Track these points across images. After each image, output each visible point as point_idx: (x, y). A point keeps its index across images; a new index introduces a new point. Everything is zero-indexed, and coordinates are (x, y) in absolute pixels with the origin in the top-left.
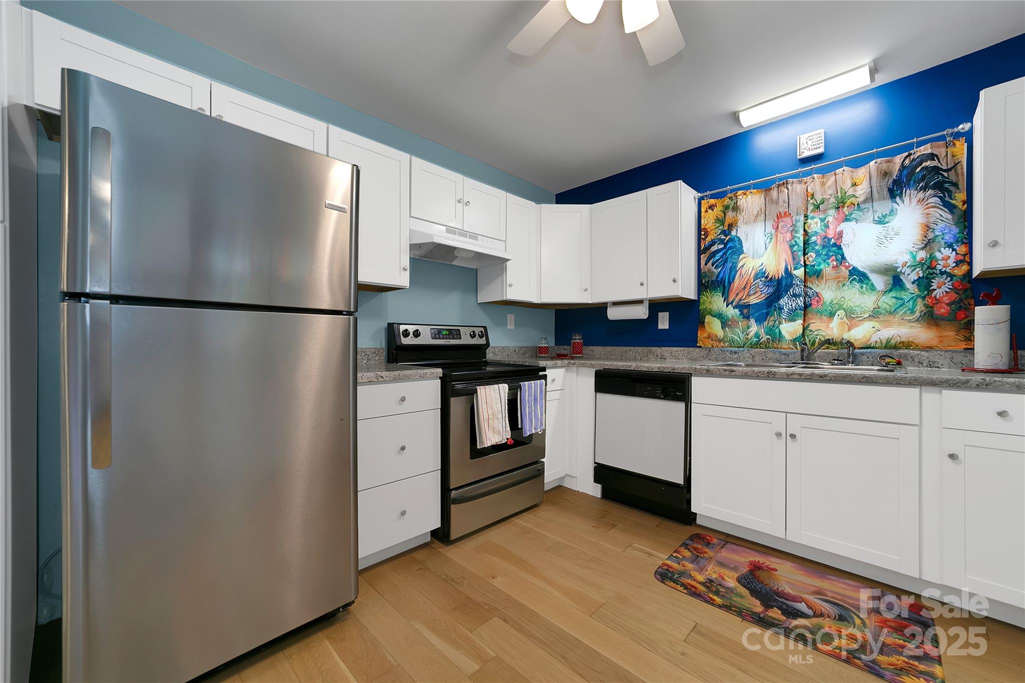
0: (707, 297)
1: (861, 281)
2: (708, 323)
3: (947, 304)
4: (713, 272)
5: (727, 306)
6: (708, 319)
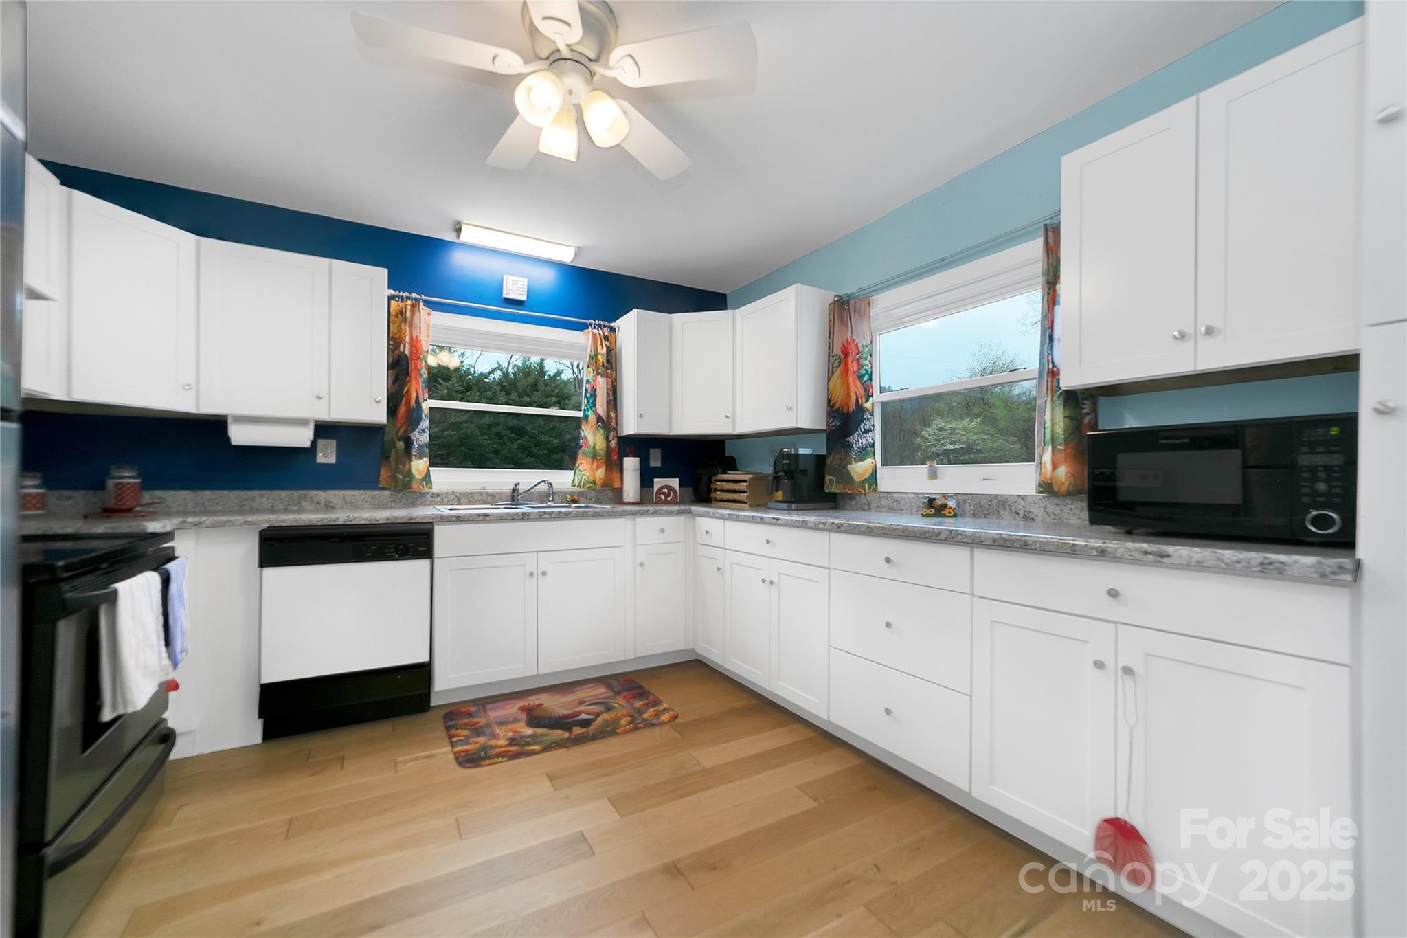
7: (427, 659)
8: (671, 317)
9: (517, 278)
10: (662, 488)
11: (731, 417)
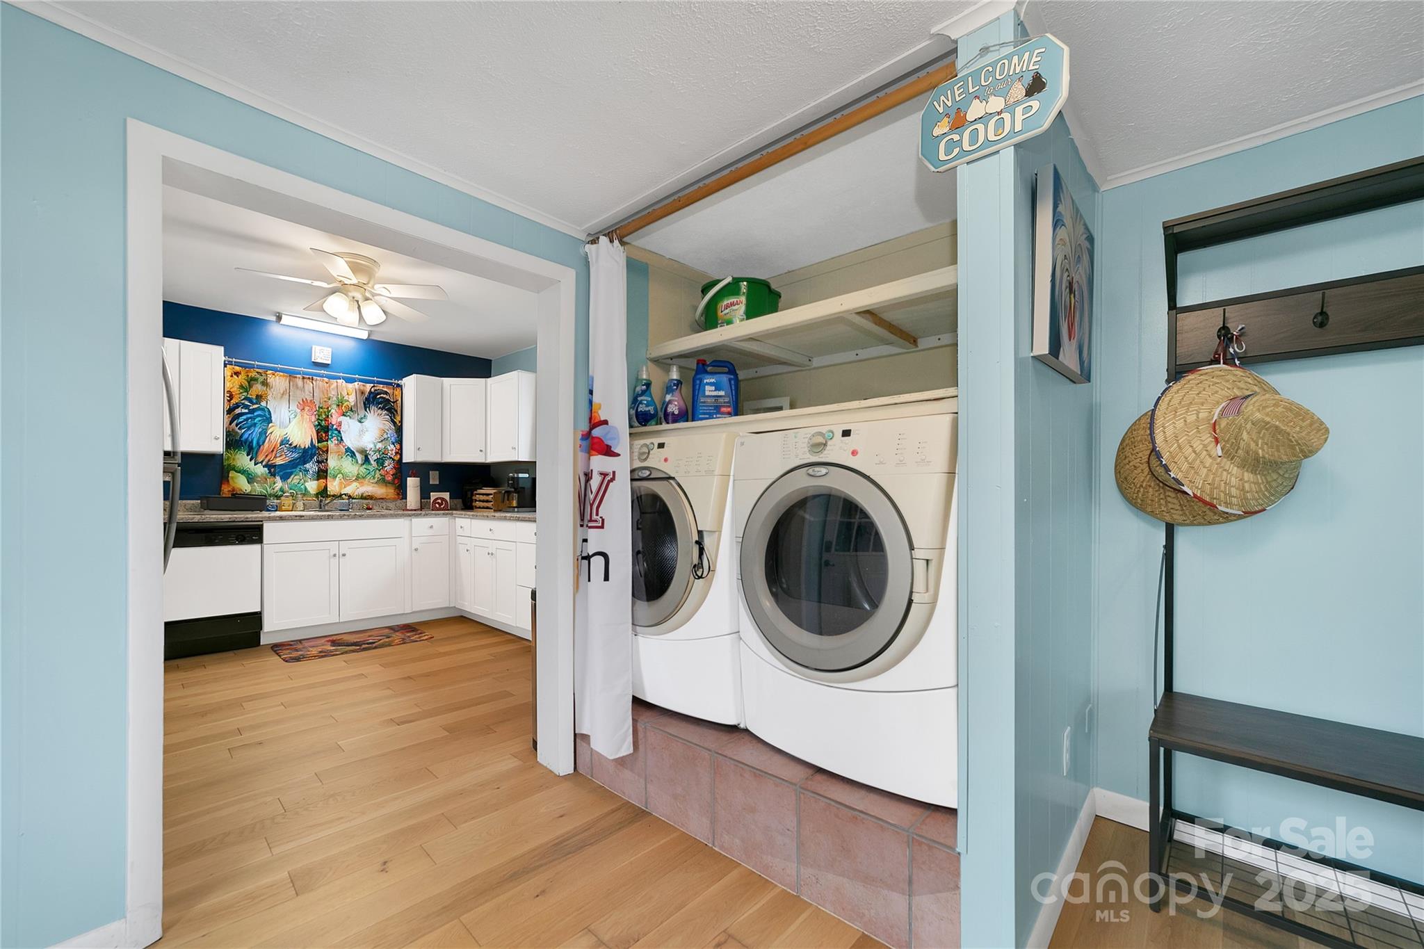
0: (231, 454)
1: (352, 457)
2: (232, 478)
3: (392, 475)
4: (237, 432)
5: (255, 464)
6: (232, 474)
7: (259, 610)
8: (443, 381)
9: (323, 348)
10: (437, 499)
11: (484, 451)
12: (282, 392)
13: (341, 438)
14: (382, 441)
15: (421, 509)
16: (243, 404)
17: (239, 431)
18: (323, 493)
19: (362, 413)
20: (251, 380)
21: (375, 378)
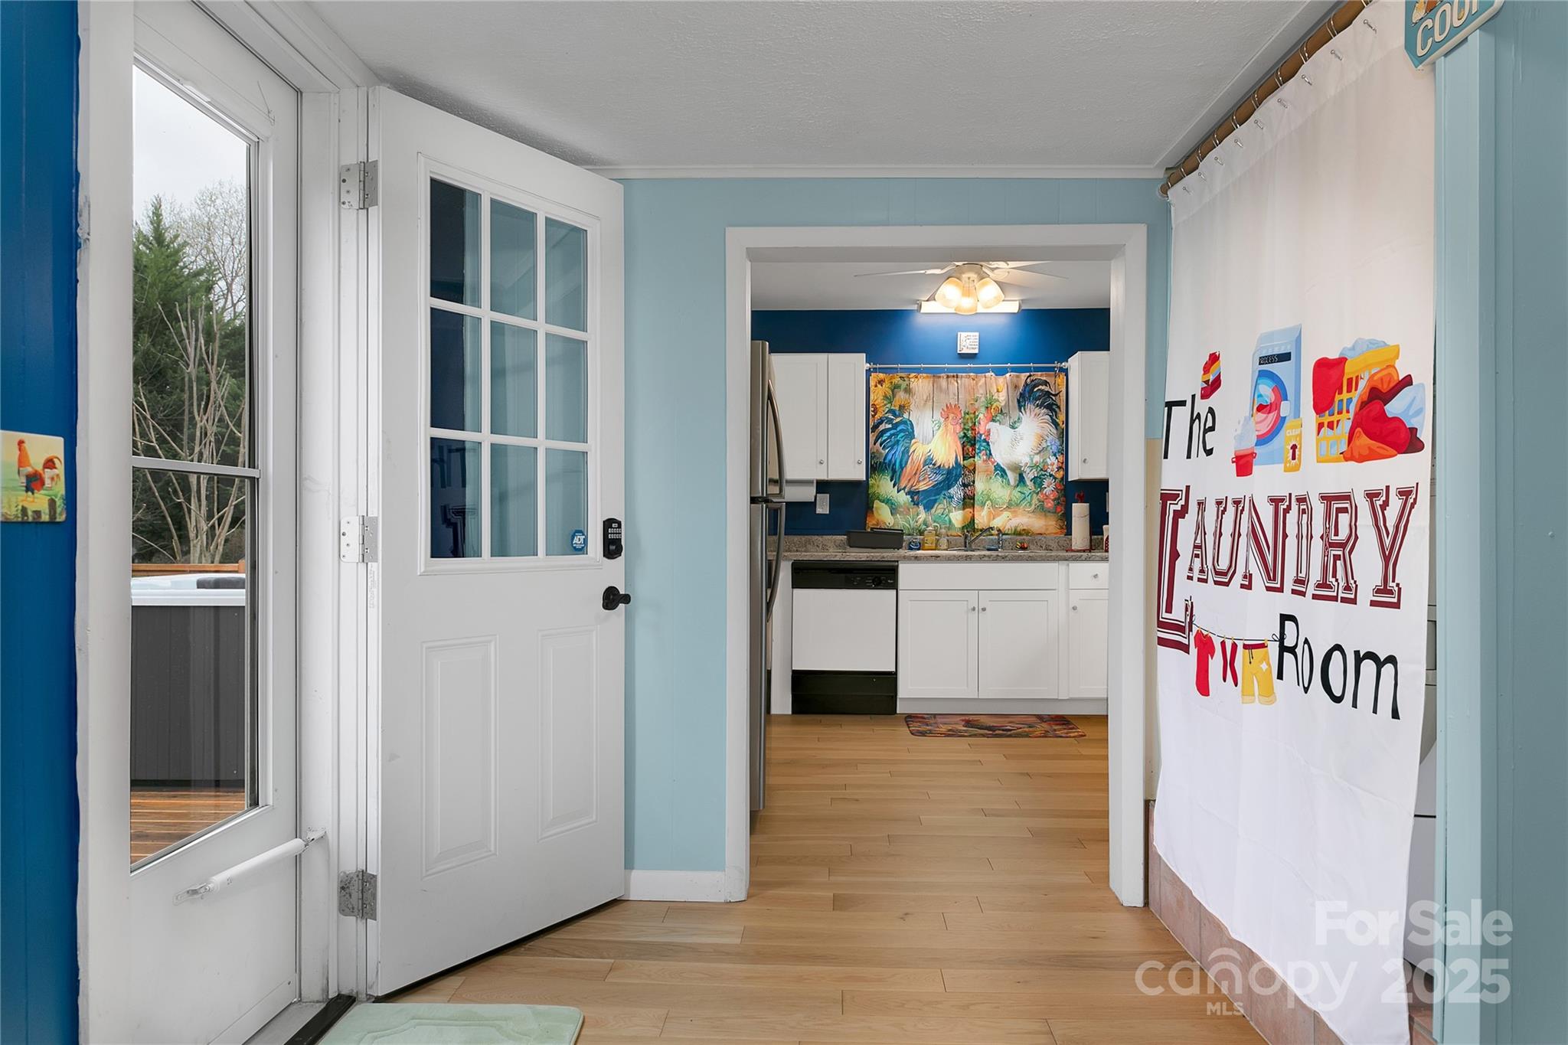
0: (875, 479)
1: (1002, 476)
2: (877, 508)
3: (1053, 500)
4: (881, 453)
5: (898, 492)
7: (894, 669)
9: (969, 334)
12: (925, 398)
13: (990, 451)
14: (1040, 451)
15: (1091, 549)
16: (887, 418)
17: (883, 451)
18: (970, 526)
19: (1015, 414)
20: (895, 388)
21: (1032, 364)
